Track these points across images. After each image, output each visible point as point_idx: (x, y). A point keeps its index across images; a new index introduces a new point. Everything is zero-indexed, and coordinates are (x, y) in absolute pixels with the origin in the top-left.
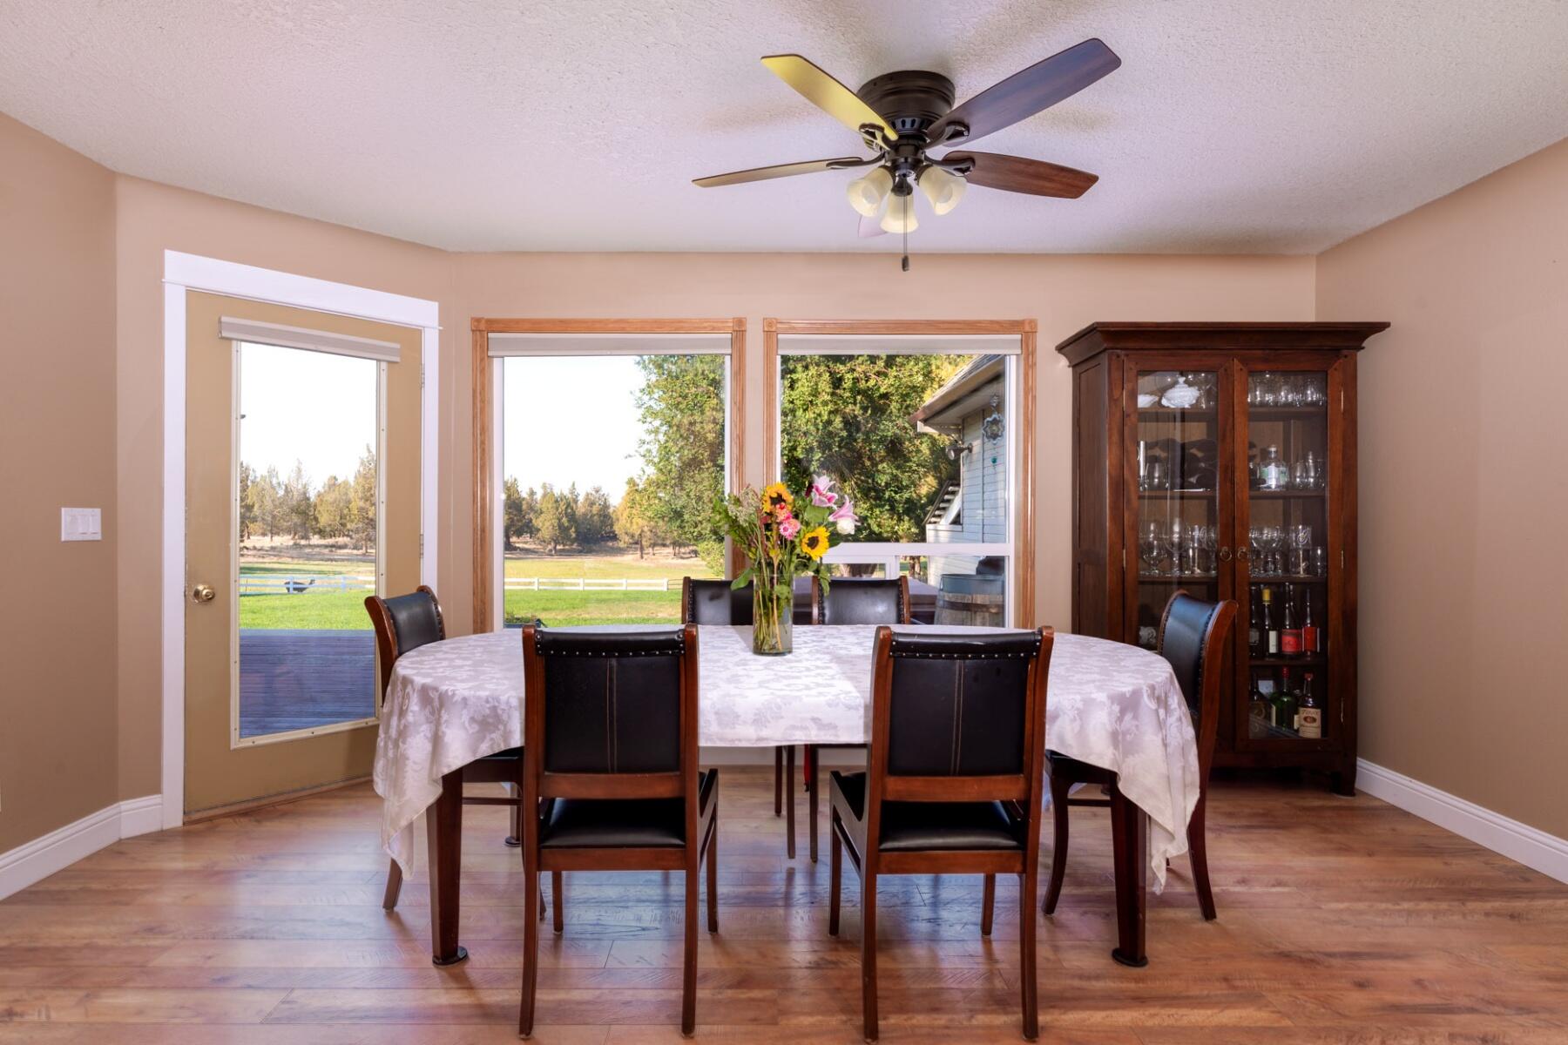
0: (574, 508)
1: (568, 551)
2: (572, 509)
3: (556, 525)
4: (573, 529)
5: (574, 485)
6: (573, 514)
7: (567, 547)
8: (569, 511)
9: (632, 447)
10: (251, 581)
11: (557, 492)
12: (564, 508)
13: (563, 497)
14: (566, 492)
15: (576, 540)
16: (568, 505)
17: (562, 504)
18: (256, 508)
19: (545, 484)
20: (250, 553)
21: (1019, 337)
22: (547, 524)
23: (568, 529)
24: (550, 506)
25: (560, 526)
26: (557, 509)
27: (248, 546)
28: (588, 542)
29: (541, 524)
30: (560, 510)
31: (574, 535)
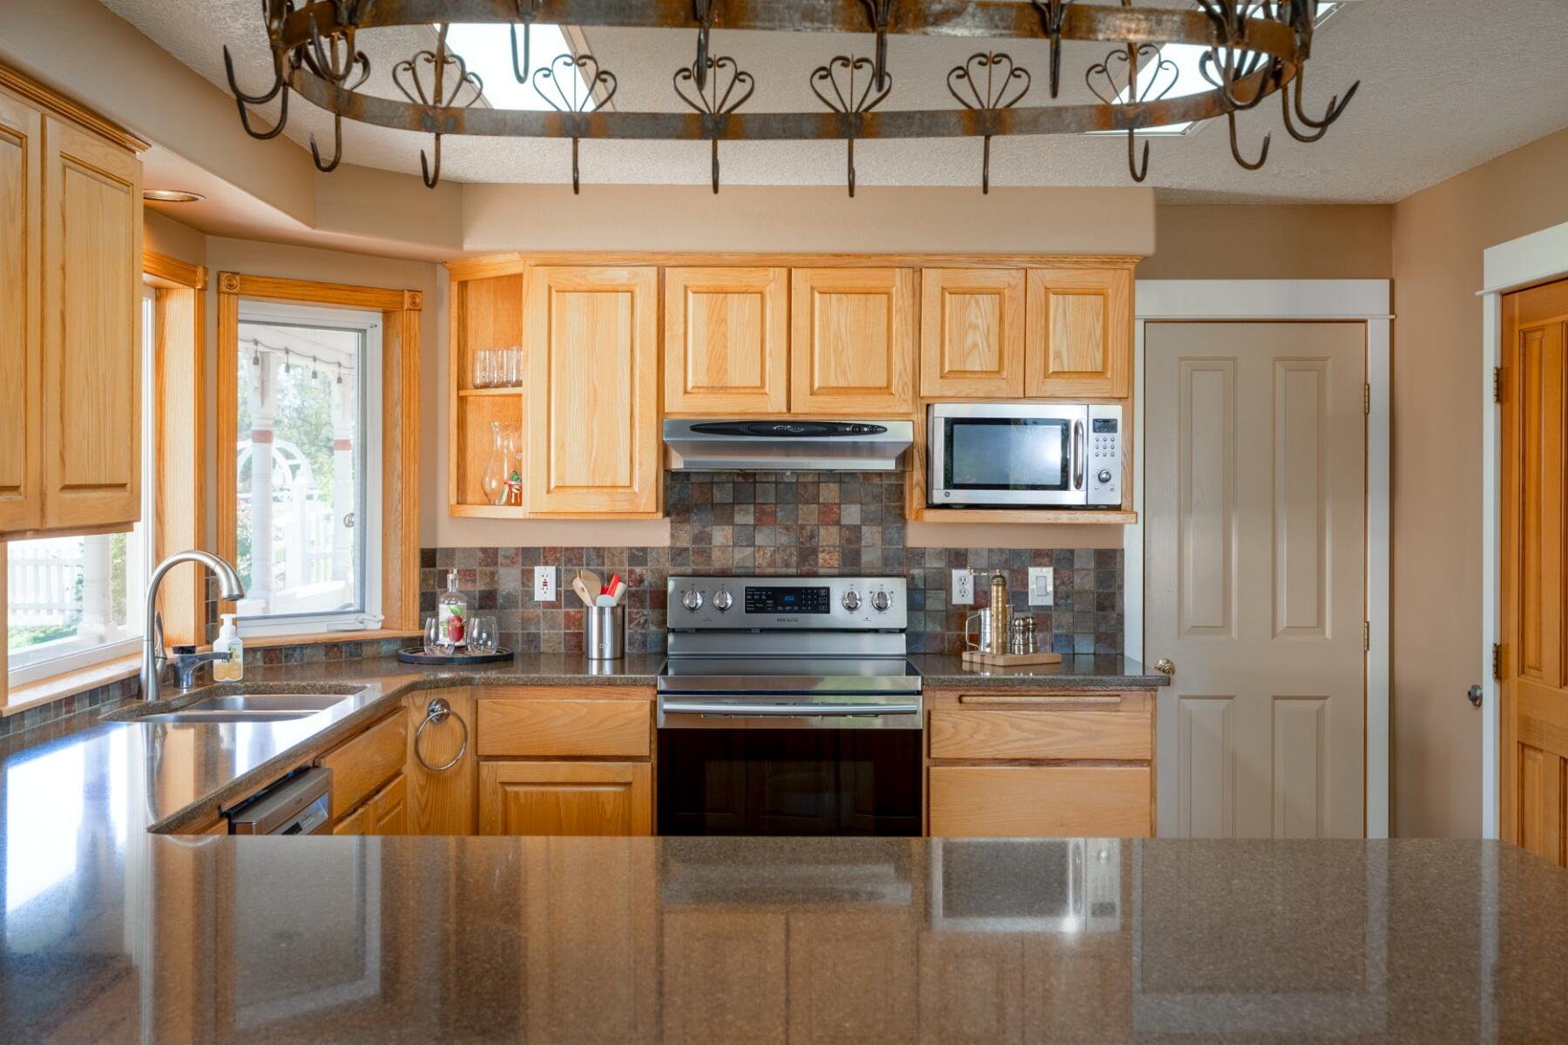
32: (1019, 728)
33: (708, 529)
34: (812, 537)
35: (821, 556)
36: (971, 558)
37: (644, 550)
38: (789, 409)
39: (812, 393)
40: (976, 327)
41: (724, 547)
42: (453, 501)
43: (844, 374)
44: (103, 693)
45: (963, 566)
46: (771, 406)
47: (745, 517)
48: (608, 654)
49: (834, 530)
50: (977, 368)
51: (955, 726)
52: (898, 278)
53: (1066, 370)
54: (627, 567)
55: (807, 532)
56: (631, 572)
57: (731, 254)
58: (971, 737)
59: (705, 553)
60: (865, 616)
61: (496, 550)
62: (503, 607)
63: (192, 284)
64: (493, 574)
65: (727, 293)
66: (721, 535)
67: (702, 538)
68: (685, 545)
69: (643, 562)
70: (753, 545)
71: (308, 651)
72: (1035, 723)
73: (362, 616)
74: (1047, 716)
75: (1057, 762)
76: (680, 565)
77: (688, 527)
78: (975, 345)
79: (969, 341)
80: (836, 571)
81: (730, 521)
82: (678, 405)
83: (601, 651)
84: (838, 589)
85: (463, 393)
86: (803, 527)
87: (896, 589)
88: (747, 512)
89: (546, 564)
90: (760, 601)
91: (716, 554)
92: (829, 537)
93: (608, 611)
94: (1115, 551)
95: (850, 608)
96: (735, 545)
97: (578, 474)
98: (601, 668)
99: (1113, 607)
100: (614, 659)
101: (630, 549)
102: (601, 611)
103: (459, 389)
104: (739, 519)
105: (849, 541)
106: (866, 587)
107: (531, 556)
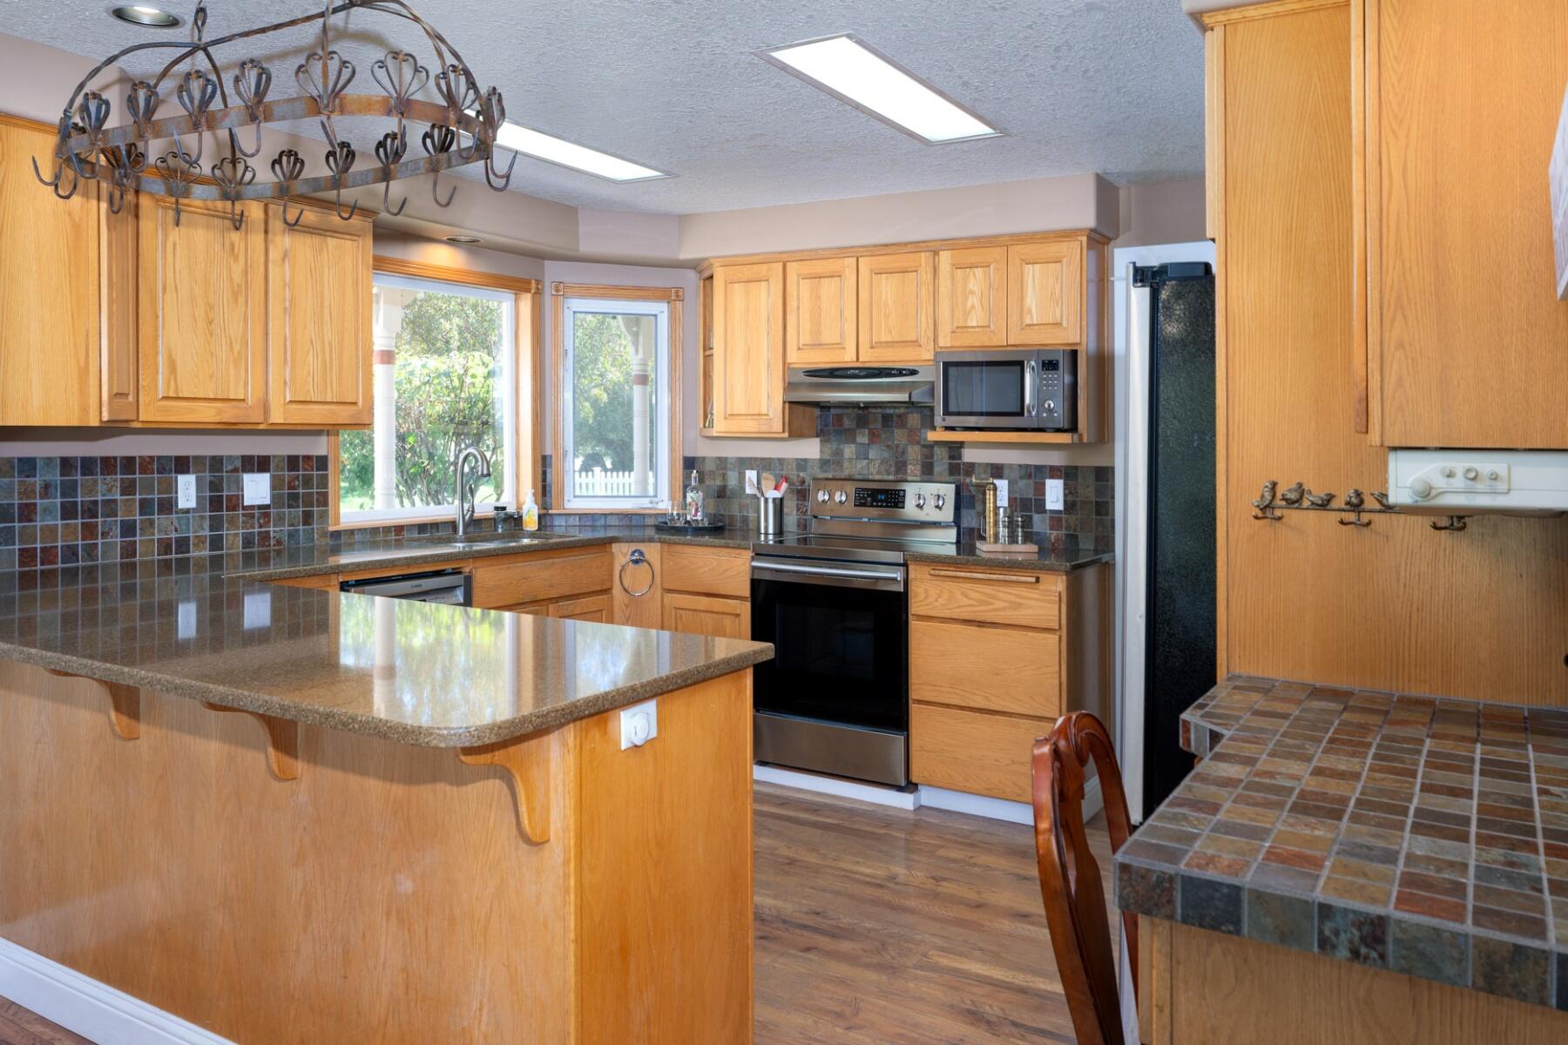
32: (966, 596)
33: (841, 447)
34: (903, 453)
35: (909, 467)
36: (1006, 471)
37: (805, 460)
38: (858, 358)
39: (872, 347)
40: (972, 293)
41: (850, 460)
42: (702, 426)
43: (890, 332)
44: (432, 528)
45: (1000, 477)
46: (847, 358)
47: (863, 438)
48: (771, 530)
49: (917, 448)
50: (974, 324)
51: (926, 591)
52: (923, 259)
53: (1035, 322)
54: (795, 472)
55: (900, 450)
56: (798, 476)
57: (824, 249)
58: (936, 600)
59: (839, 463)
60: (928, 513)
61: (726, 459)
62: (729, 498)
63: (528, 290)
64: (724, 474)
65: (820, 277)
66: (849, 451)
67: (838, 453)
68: (828, 458)
69: (804, 470)
70: (867, 458)
71: (609, 517)
72: (977, 594)
73: (654, 499)
74: (988, 589)
75: (994, 625)
76: (826, 472)
77: (829, 445)
78: (973, 307)
79: (969, 304)
80: (919, 479)
81: (853, 441)
82: (796, 358)
83: (766, 528)
84: (912, 491)
85: (708, 353)
86: (897, 446)
87: (948, 490)
88: (864, 434)
89: (752, 469)
90: (863, 498)
91: (846, 464)
92: (914, 453)
93: (770, 502)
94: (1107, 468)
95: (919, 506)
96: (857, 458)
97: (739, 406)
98: (766, 538)
99: (1107, 514)
100: (774, 534)
101: (797, 459)
102: (766, 500)
103: (705, 350)
104: (860, 439)
105: (926, 457)
106: (931, 489)
107: (745, 463)
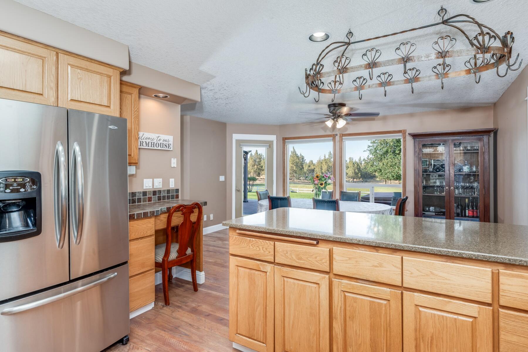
0: (360, 166)
1: (358, 181)
2: (359, 167)
3: (353, 172)
4: (360, 174)
5: (360, 158)
6: (360, 168)
7: (358, 180)
8: (358, 167)
9: (366, 148)
10: (261, 188)
11: (354, 161)
12: (356, 166)
13: (356, 162)
14: (357, 160)
15: (361, 177)
16: (358, 165)
17: (356, 165)
18: (263, 167)
19: (350, 157)
20: (262, 180)
21: (401, 134)
22: (350, 172)
23: (357, 174)
24: (351, 166)
25: (355, 173)
26: (354, 166)
27: (262, 178)
28: (366, 178)
29: (348, 172)
30: (355, 167)
31: (360, 176)
